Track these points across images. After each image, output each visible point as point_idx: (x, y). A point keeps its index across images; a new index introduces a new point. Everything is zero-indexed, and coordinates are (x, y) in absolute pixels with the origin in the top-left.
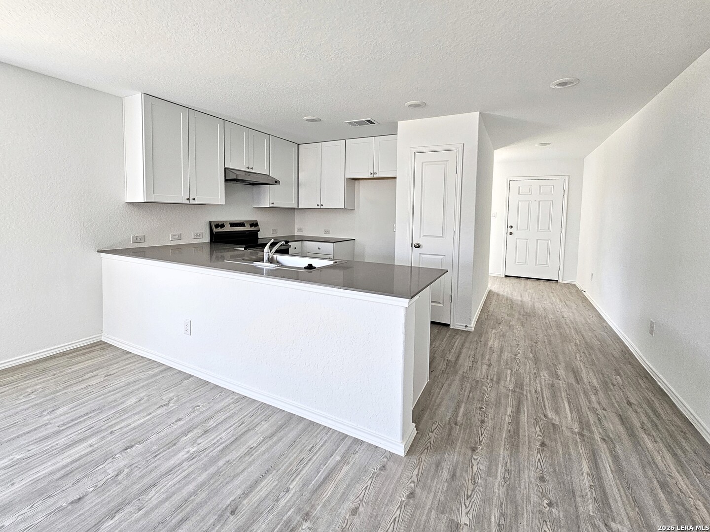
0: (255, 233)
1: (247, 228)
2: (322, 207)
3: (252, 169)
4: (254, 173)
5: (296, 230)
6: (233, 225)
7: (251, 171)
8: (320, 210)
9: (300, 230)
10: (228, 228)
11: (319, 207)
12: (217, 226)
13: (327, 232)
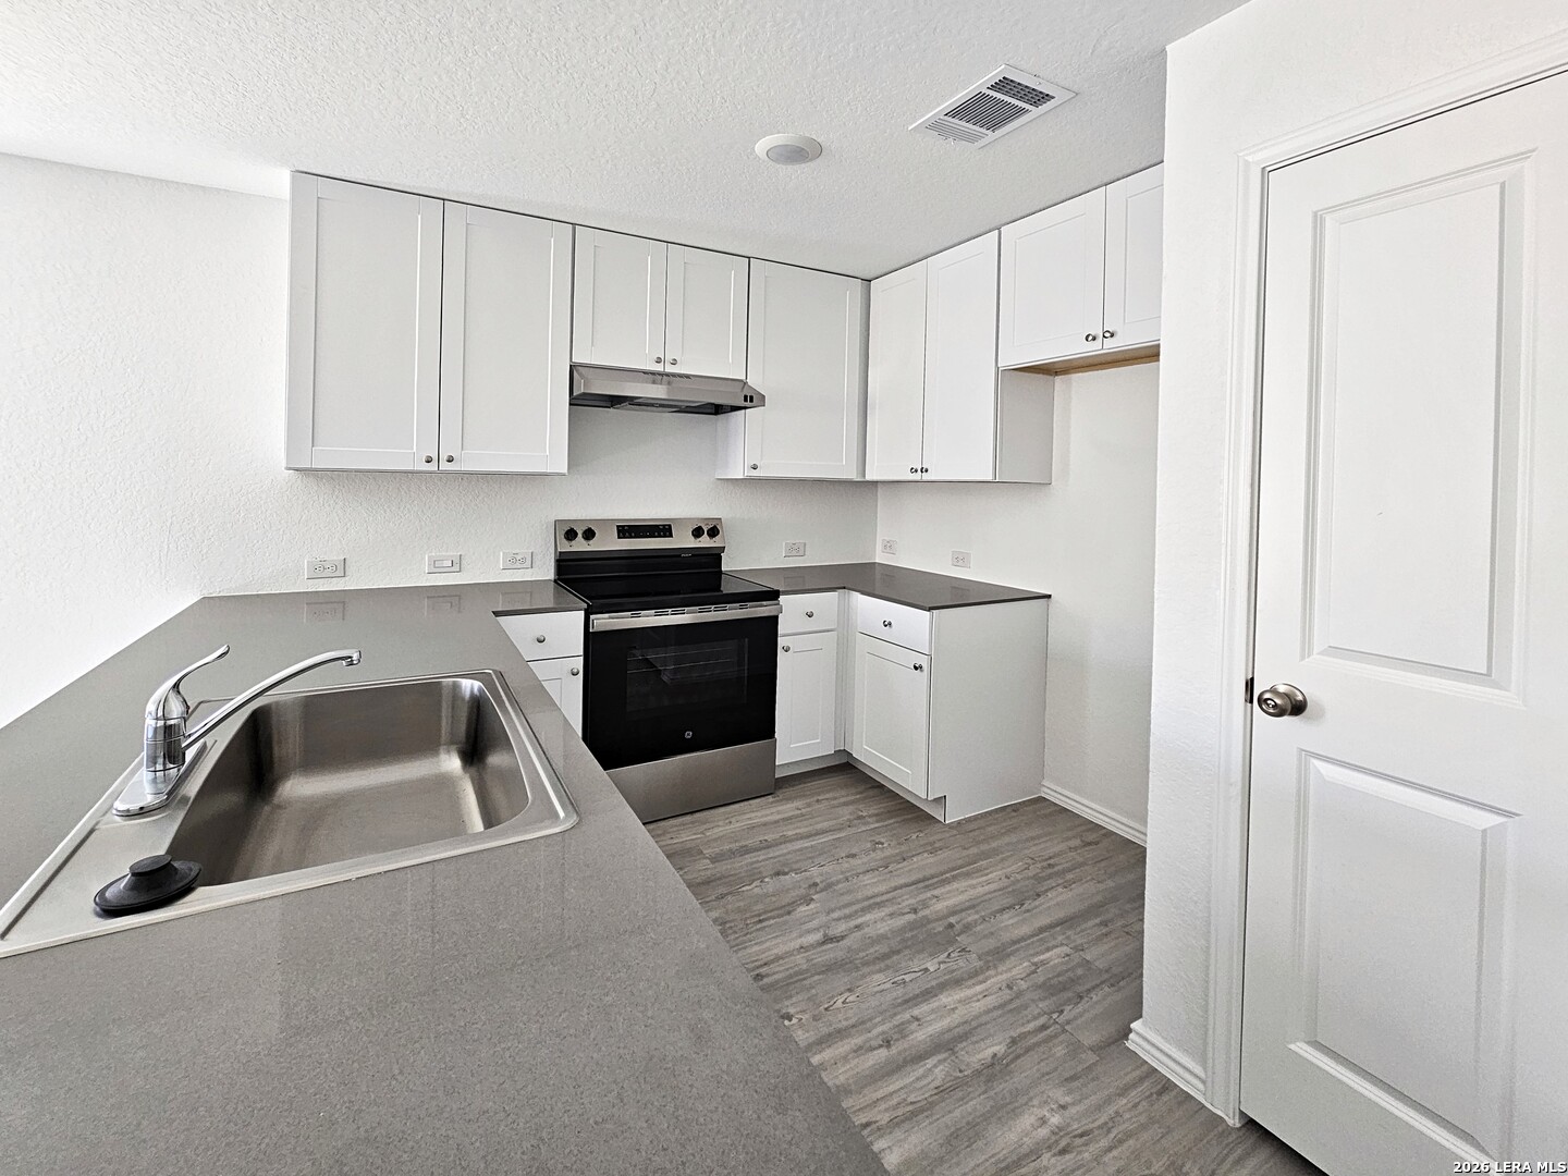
0: (714, 557)
1: (682, 540)
2: (926, 477)
3: (674, 362)
4: (681, 376)
5: (879, 547)
6: (626, 531)
7: (670, 369)
8: (918, 486)
9: (889, 547)
10: (609, 543)
11: (917, 477)
12: (571, 535)
13: (960, 559)
